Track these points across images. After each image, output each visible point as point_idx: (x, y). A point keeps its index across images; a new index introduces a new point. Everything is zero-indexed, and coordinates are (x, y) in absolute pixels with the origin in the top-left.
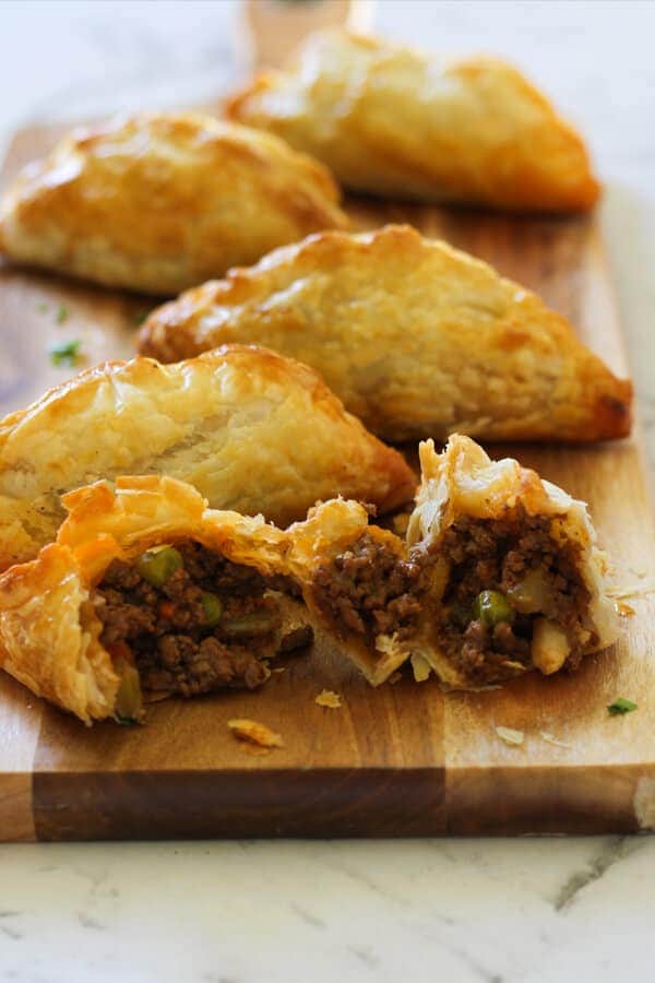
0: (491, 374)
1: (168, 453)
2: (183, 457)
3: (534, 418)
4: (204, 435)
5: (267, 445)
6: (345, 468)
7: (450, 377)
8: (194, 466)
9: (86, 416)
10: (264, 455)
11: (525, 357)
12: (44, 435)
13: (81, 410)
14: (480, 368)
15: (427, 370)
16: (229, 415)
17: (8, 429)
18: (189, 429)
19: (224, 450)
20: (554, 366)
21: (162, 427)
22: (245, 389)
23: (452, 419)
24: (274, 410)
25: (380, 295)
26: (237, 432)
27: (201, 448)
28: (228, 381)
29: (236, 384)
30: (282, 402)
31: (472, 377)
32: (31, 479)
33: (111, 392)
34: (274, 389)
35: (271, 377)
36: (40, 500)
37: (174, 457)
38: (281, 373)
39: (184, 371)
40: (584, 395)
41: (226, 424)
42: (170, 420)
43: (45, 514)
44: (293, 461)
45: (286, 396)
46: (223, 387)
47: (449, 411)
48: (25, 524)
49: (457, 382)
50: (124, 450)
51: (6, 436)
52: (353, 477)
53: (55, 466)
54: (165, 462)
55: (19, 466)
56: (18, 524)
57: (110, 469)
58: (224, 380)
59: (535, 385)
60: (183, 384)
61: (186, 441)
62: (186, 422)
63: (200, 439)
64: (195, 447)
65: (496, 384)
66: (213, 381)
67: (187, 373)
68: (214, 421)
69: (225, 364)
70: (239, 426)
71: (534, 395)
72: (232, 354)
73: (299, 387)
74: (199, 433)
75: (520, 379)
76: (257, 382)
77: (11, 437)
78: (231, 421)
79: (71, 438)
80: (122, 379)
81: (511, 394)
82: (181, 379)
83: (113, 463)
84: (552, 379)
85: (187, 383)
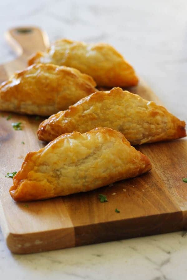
0: (151, 124)
1: (86, 158)
2: (91, 159)
3: (162, 134)
4: (96, 152)
5: (113, 154)
6: (134, 160)
7: (141, 126)
8: (94, 161)
9: (62, 148)
10: (112, 157)
11: (158, 118)
12: (51, 154)
13: (61, 147)
14: (147, 122)
15: (134, 125)
16: (102, 146)
17: (40, 153)
18: (91, 151)
19: (102, 156)
20: (166, 120)
21: (84, 150)
22: (106, 139)
23: (142, 138)
24: (114, 145)
25: (117, 106)
26: (104, 151)
27: (95, 156)
28: (100, 137)
29: (103, 138)
30: (115, 143)
31: (146, 125)
32: (48, 168)
33: (68, 142)
34: (113, 139)
35: (111, 135)
36: (51, 173)
37: (88, 159)
38: (114, 134)
39: (87, 135)
40: (174, 126)
41: (101, 149)
42: (86, 148)
43: (54, 177)
44: (120, 159)
45: (116, 141)
46: (99, 139)
47: (142, 135)
48: (48, 180)
49: (142, 127)
50: (74, 158)
51: (40, 156)
52: (136, 163)
53: (55, 163)
54: (86, 161)
55: (44, 164)
56: (45, 180)
57: (71, 163)
58: (99, 137)
59: (162, 125)
60: (88, 139)
61: (91, 154)
62: (90, 149)
63: (95, 153)
64: (93, 156)
65: (153, 126)
66: (96, 137)
67: (88, 136)
68: (98, 148)
69: (98, 133)
70: (105, 149)
71: (162, 128)
72: (99, 130)
73: (119, 138)
74: (94, 152)
75: (158, 124)
76: (108, 137)
77: (41, 156)
78: (103, 148)
79: (59, 155)
80: (71, 138)
81: (157, 129)
82: (87, 137)
83: (71, 162)
84: (166, 123)
85: (89, 138)
